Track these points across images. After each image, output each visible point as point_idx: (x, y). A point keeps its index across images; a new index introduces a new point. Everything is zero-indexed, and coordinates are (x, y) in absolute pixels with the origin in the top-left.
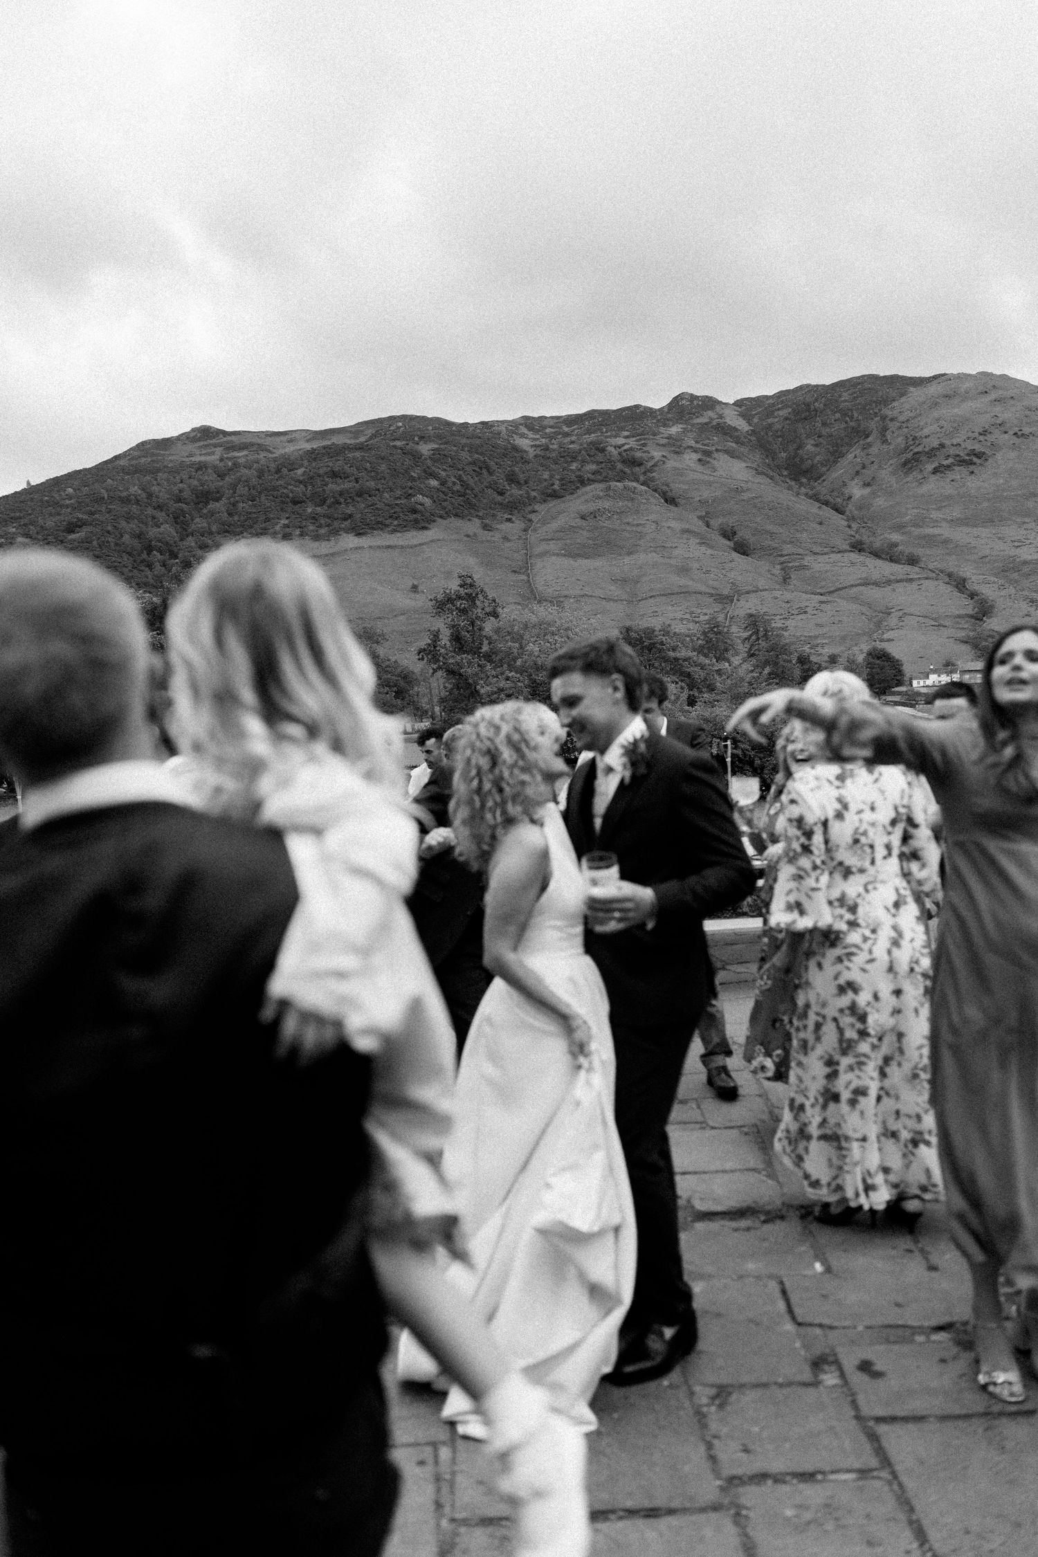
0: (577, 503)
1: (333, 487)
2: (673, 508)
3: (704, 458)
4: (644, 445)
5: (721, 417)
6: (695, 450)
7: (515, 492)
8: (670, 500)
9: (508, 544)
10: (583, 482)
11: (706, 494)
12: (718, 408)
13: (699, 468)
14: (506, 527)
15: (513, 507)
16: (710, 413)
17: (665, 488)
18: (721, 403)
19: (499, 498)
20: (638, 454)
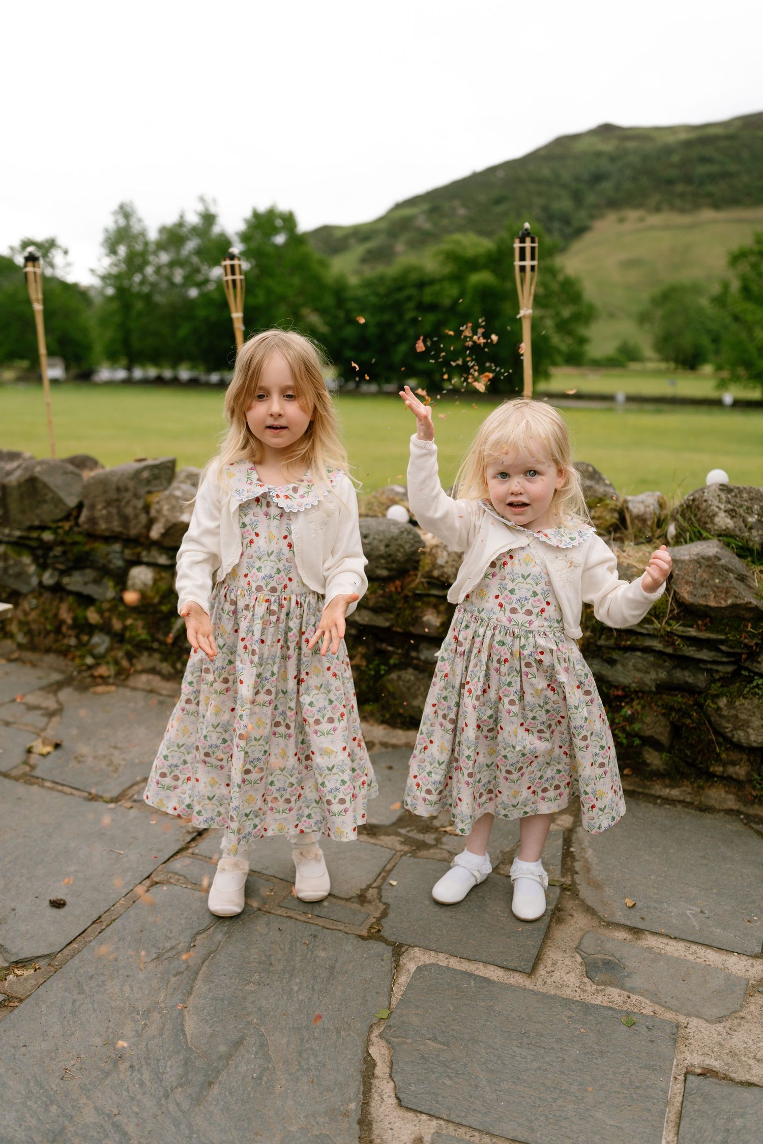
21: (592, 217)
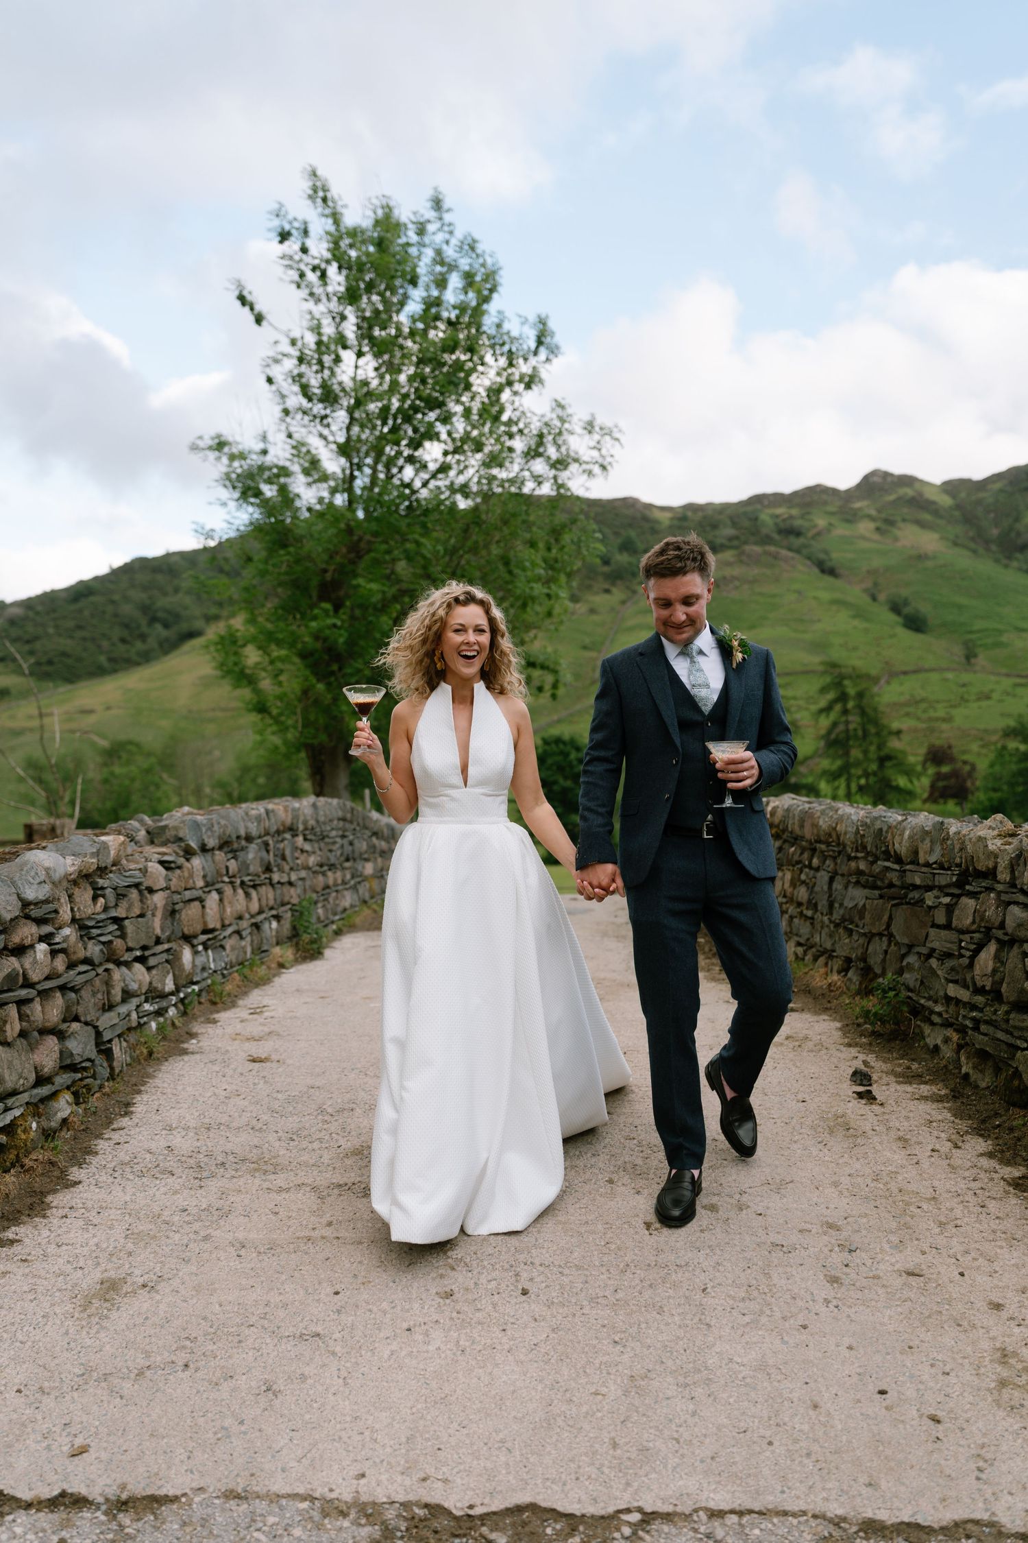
2: (829, 579)
3: (884, 527)
4: (808, 513)
6: (875, 520)
8: (828, 570)
9: (595, 618)
11: (877, 563)
12: (917, 486)
13: (876, 537)
14: (598, 599)
15: (614, 578)
16: (907, 491)
17: (822, 556)
18: (921, 481)
20: (798, 523)
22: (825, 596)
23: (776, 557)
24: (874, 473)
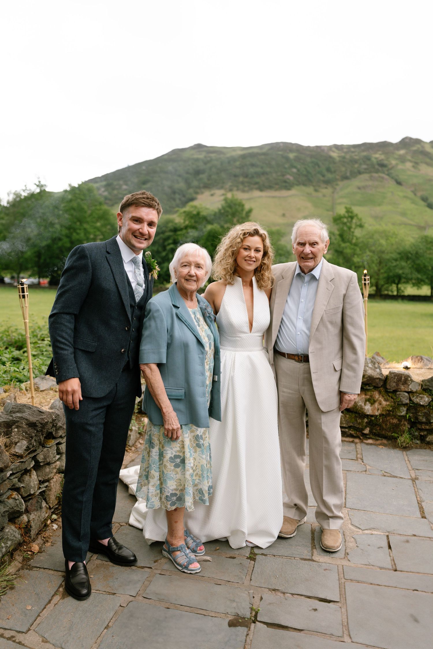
0: (356, 182)
1: (252, 170)
2: (400, 188)
3: (415, 165)
4: (388, 158)
5: (423, 147)
6: (411, 161)
7: (329, 176)
8: (399, 183)
9: (326, 198)
10: (360, 173)
11: (415, 181)
12: (422, 144)
13: (412, 169)
14: (324, 191)
15: (327, 182)
16: (419, 146)
17: (397, 177)
18: (423, 141)
19: (322, 178)
20: (385, 162)
21: (197, 193)
22: (401, 194)
23: (383, 178)
24: (406, 138)
